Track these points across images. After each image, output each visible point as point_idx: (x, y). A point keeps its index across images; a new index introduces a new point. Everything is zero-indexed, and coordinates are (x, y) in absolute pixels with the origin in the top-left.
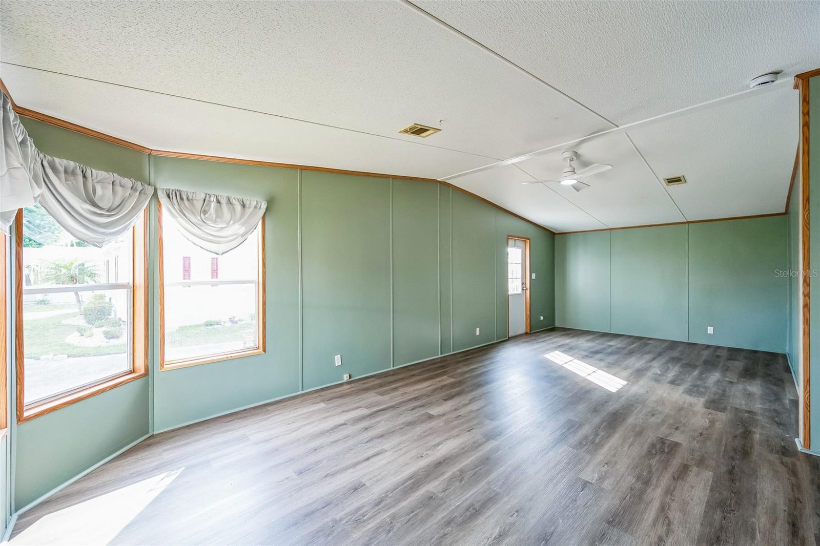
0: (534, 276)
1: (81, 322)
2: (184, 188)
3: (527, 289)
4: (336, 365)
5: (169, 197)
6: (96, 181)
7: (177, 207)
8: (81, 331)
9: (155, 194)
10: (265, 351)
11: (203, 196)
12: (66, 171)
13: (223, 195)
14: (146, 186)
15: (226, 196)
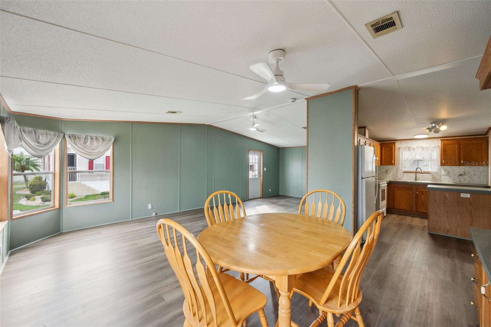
0: (265, 169)
1: (28, 192)
2: (76, 134)
3: (261, 176)
4: (149, 208)
5: (70, 137)
6: (39, 134)
7: (73, 141)
8: (28, 197)
9: (64, 136)
10: (113, 201)
11: (85, 136)
12: (28, 132)
13: (94, 135)
14: (60, 133)
15: (95, 136)
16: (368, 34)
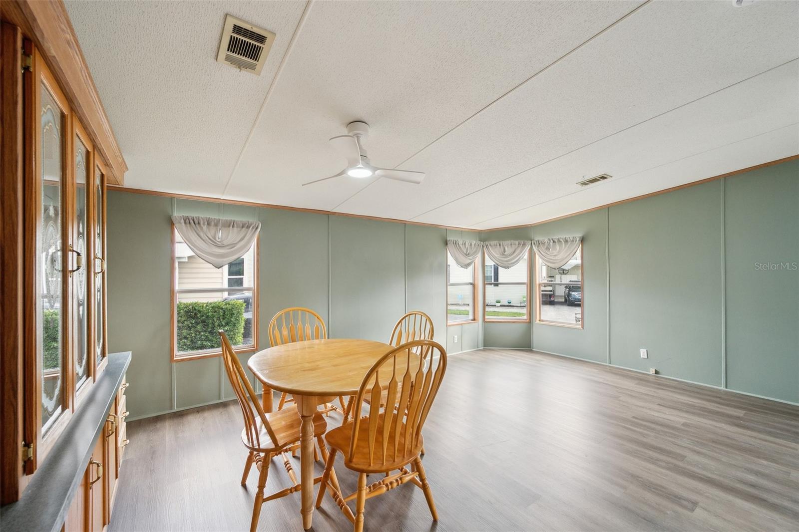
2: (540, 239)
6: (505, 245)
10: (583, 328)
11: (548, 240)
15: (558, 238)
16: (270, 53)
